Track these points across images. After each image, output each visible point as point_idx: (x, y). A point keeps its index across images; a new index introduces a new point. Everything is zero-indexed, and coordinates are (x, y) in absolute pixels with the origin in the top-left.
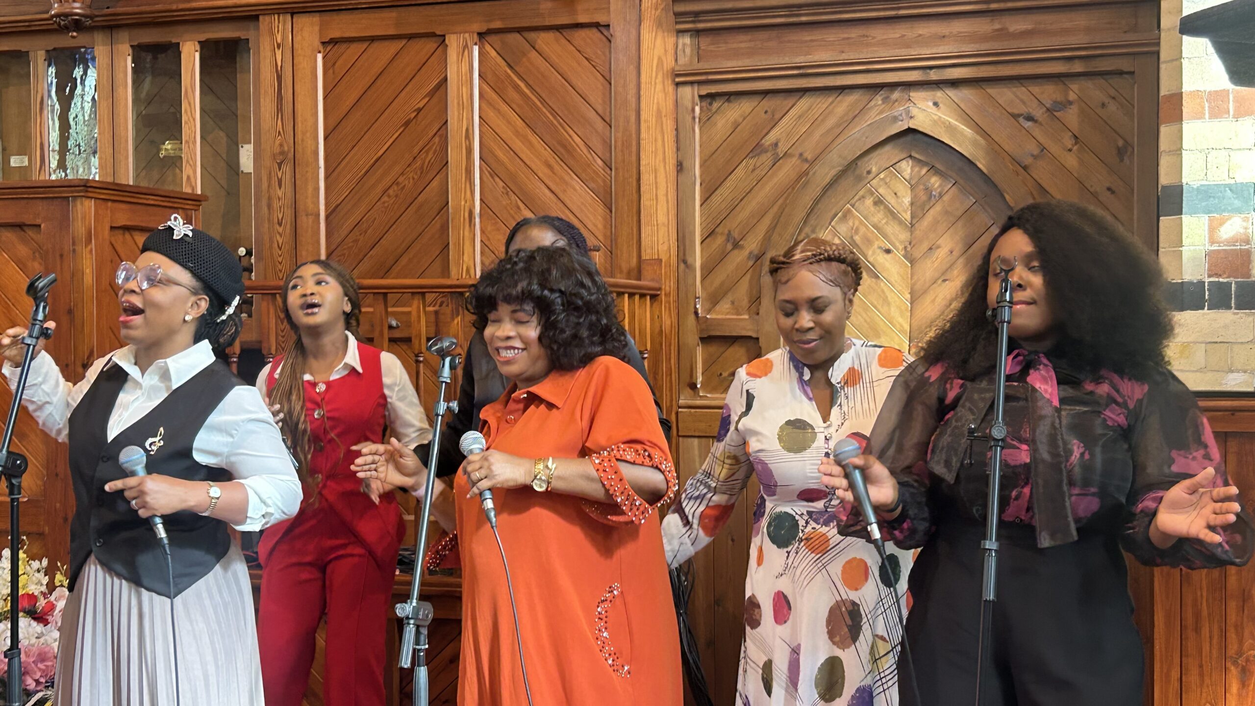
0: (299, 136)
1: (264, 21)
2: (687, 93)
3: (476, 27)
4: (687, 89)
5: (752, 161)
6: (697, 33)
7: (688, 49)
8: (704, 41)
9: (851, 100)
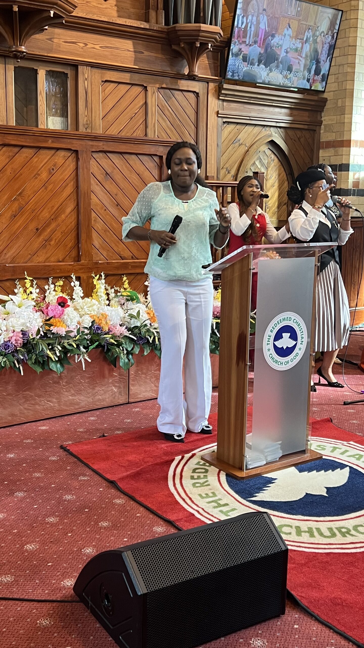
0: (93, 118)
1: (80, 68)
2: (220, 121)
3: (158, 86)
4: (220, 119)
5: (233, 145)
6: (223, 100)
7: (221, 105)
8: (225, 104)
9: (257, 129)
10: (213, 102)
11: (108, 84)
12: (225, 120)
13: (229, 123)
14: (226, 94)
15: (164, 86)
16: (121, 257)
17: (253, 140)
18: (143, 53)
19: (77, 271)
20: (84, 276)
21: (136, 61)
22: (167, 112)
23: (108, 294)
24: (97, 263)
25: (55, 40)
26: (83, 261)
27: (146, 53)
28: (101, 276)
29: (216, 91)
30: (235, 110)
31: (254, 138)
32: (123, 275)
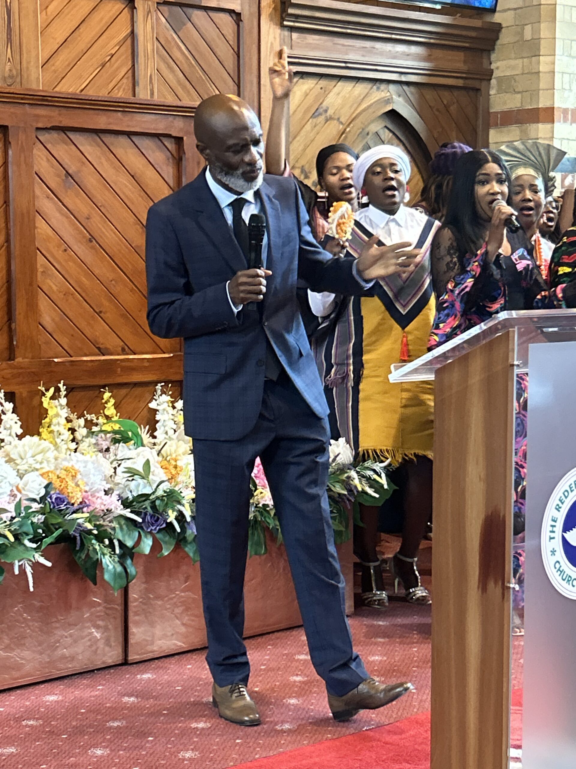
0: (25, 64)
5: (315, 120)
6: (292, 29)
7: (286, 40)
8: (295, 35)
9: (361, 88)
10: (271, 30)
13: (304, 74)
14: (297, 16)
16: (99, 348)
17: (352, 110)
19: (8, 379)
20: (21, 391)
22: (177, 55)
23: (73, 430)
24: (50, 363)
26: (19, 360)
28: (58, 390)
29: (275, 9)
31: (355, 105)
32: (104, 387)
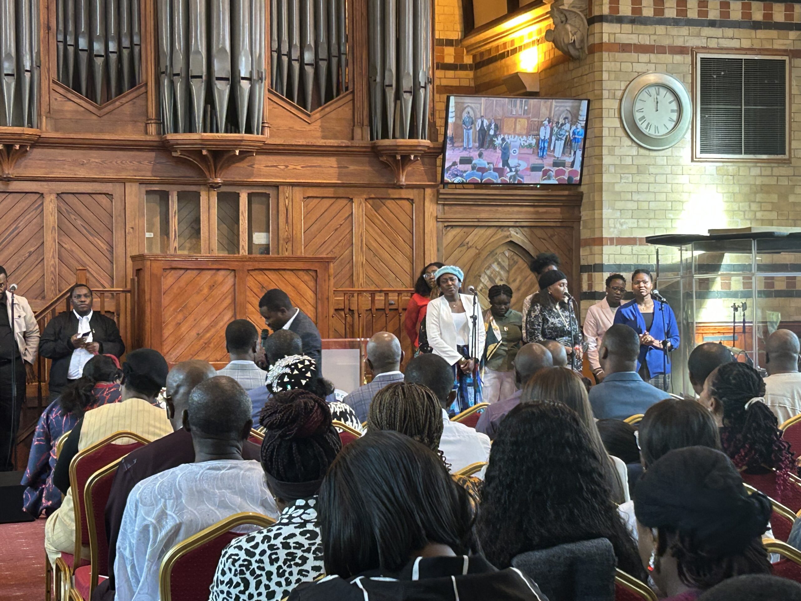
0: (294, 232)
1: (281, 188)
2: (441, 225)
3: (365, 196)
4: (440, 224)
5: (461, 248)
6: (444, 205)
7: (440, 210)
8: (446, 208)
9: (490, 231)
10: (431, 207)
11: (311, 199)
12: (446, 224)
13: (452, 226)
14: (445, 199)
15: (373, 196)
17: (485, 242)
18: (348, 168)
21: (340, 176)
22: (377, 221)
25: (256, 166)
27: (352, 168)
29: (434, 196)
30: (460, 213)
31: (487, 240)
